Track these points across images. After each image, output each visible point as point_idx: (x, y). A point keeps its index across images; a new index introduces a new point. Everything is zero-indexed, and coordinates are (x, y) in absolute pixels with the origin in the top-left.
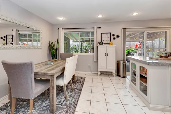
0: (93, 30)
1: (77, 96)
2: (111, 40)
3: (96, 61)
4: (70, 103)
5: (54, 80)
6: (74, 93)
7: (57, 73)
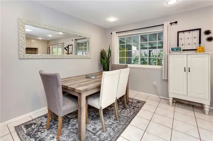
0: (162, 28)
1: (120, 128)
2: (200, 43)
3: (166, 79)
4: (106, 136)
5: (81, 99)
6: (118, 123)
7: (86, 90)
